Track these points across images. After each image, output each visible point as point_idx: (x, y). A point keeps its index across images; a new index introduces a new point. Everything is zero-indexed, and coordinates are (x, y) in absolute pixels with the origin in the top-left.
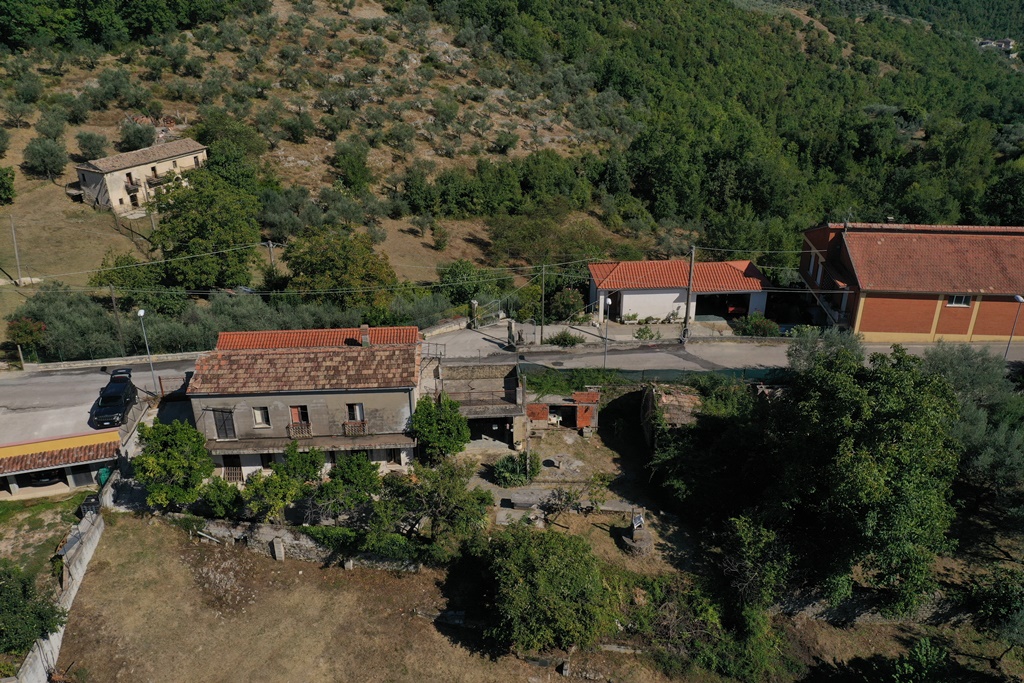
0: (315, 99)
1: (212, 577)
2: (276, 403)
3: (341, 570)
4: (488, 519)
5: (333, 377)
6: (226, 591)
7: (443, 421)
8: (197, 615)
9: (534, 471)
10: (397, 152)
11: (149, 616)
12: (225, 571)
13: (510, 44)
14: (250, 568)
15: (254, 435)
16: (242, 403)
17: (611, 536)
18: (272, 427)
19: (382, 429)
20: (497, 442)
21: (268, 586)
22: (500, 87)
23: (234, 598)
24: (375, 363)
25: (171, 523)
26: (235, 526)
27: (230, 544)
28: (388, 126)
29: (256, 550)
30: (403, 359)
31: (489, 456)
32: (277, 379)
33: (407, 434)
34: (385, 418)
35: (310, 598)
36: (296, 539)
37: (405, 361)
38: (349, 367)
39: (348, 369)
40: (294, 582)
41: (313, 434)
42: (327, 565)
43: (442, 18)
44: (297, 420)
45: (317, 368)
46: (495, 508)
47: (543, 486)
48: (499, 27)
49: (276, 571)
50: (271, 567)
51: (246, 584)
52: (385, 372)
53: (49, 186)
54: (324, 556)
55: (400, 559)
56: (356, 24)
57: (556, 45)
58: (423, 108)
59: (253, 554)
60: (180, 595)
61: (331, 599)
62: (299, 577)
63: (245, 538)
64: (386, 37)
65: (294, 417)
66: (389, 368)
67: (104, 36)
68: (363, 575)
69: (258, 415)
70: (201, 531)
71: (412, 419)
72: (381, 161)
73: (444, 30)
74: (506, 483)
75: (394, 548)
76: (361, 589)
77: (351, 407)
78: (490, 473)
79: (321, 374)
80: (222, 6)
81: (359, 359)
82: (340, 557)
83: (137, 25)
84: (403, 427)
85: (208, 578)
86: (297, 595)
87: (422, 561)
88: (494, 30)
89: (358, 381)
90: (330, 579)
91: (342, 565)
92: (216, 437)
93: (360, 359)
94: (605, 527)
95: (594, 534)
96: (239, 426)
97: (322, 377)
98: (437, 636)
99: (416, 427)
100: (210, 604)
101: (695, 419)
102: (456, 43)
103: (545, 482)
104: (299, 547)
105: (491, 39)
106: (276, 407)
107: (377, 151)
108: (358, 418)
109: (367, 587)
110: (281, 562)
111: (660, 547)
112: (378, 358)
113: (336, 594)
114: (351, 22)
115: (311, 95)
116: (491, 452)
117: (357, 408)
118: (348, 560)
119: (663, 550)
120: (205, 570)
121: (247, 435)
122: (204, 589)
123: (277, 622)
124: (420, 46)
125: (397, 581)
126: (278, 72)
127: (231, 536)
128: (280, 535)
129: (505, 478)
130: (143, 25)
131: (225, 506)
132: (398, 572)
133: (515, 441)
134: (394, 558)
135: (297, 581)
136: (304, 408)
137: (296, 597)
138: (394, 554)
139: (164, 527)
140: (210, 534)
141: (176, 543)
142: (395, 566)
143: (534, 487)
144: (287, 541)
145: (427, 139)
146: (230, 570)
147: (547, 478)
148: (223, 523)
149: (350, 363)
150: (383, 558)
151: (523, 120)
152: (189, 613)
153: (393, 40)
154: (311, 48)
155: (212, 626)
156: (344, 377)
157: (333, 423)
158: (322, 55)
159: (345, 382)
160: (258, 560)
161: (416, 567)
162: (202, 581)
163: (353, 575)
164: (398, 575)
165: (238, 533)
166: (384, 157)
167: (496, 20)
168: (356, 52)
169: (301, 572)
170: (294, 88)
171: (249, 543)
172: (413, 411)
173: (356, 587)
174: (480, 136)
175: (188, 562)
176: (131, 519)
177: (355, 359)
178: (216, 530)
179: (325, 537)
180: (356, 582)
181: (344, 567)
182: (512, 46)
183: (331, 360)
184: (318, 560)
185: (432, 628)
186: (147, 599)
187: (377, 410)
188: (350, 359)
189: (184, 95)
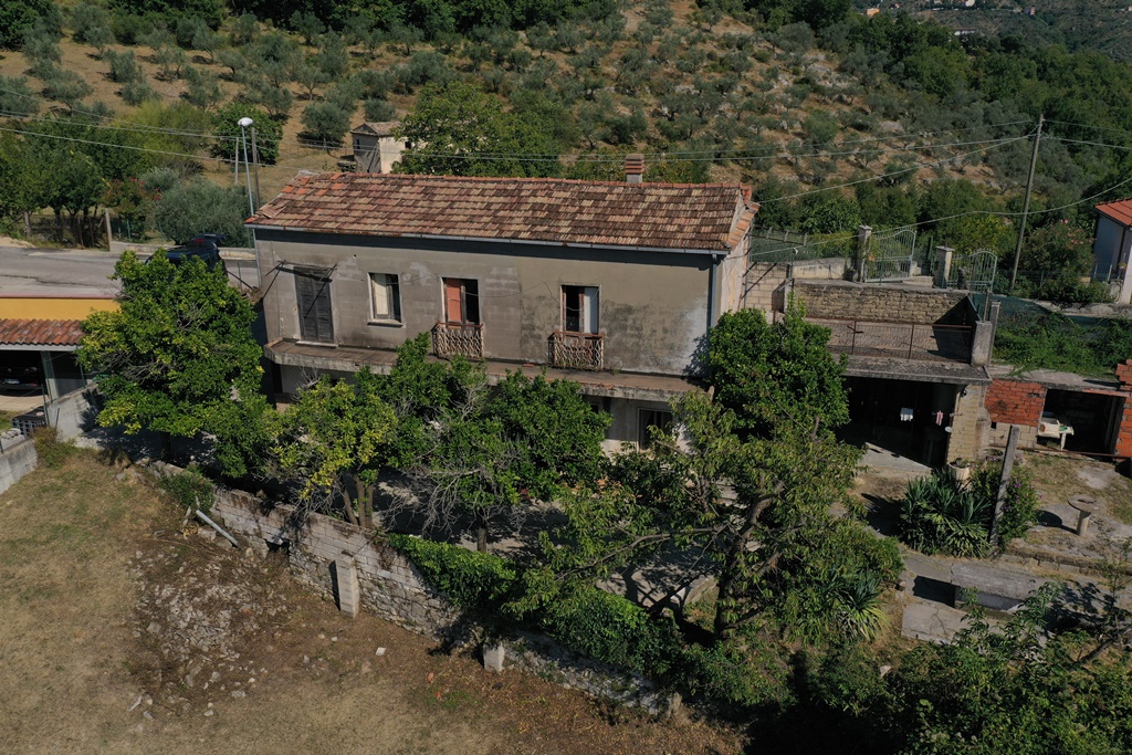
0: (655, 107)
1: (175, 610)
2: (415, 266)
3: (476, 665)
4: (880, 614)
5: (542, 222)
6: (195, 653)
7: (785, 356)
8: (92, 692)
9: (1014, 524)
10: (748, 172)
12: (211, 607)
13: (913, 73)
14: (278, 614)
15: (368, 339)
16: (351, 261)
18: (404, 327)
19: (635, 360)
20: (903, 460)
21: (296, 666)
22: (895, 120)
23: (206, 672)
24: (643, 206)
25: (160, 485)
26: (266, 508)
27: (257, 554)
28: (739, 144)
29: (305, 579)
31: (884, 482)
33: (692, 378)
34: (646, 332)
35: (375, 719)
36: (386, 566)
38: (582, 208)
39: (579, 211)
40: (357, 669)
41: (485, 353)
42: (446, 649)
43: (826, 44)
44: (456, 317)
45: (514, 207)
46: (899, 595)
47: (1033, 567)
48: (899, 53)
49: (329, 635)
50: (325, 623)
51: (249, 649)
52: (661, 221)
53: (323, 156)
54: (442, 623)
55: (621, 672)
56: (718, 41)
57: (975, 84)
58: (790, 131)
59: (299, 587)
60: (84, 635)
61: (426, 734)
62: (374, 660)
63: (286, 544)
64: (754, 56)
65: (448, 304)
67: (427, 23)
68: (524, 691)
69: (381, 293)
70: (207, 512)
71: (709, 342)
72: (726, 179)
73: (827, 57)
74: (932, 540)
75: (608, 632)
76: (509, 726)
77: (573, 294)
78: (887, 514)
79: (518, 216)
80: (563, 7)
81: (608, 197)
82: (477, 631)
83: (464, 14)
84: (684, 360)
85: (167, 611)
86: (349, 702)
87: (682, 689)
88: (892, 59)
90: (442, 682)
91: (478, 654)
92: (297, 336)
93: (610, 198)
96: (342, 315)
99: (717, 357)
100: (139, 674)
102: (841, 70)
103: (1039, 557)
104: (392, 587)
105: (887, 68)
106: (415, 279)
107: (723, 168)
108: (587, 328)
109: (523, 727)
110: (348, 616)
112: (651, 199)
113: (441, 724)
114: (712, 39)
115: (650, 102)
116: (886, 474)
117: (586, 301)
118: (494, 644)
120: (167, 591)
121: (356, 337)
122: (146, 635)
124: (794, 68)
125: (605, 729)
126: (615, 77)
127: (259, 535)
128: (351, 549)
129: (930, 527)
130: (472, 14)
131: (245, 454)
132: (613, 705)
133: (950, 459)
134: (604, 665)
135: (365, 669)
136: (471, 286)
137: (346, 706)
138: (605, 651)
139: (143, 490)
140: (221, 522)
141: (146, 525)
142: (605, 687)
143: (1006, 563)
144: (367, 568)
145: (790, 163)
146: (224, 605)
147: (1046, 548)
148: (244, 499)
149: (586, 203)
150: (578, 659)
151: (923, 158)
152: (79, 683)
153: (761, 59)
154: (660, 58)
155: (109, 728)
157: (529, 331)
158: (670, 67)
160: (303, 602)
161: (662, 703)
162: (149, 615)
163: (498, 687)
164: (608, 712)
165: (271, 527)
166: (730, 175)
167: (897, 47)
168: (714, 67)
169: (381, 651)
170: (632, 94)
171: (292, 559)
172: (714, 323)
173: (496, 719)
174: (862, 167)
175: (143, 567)
176: (93, 463)
177: (598, 198)
178: (233, 512)
179: (444, 570)
180: (501, 707)
181: (482, 662)
182: (917, 76)
183: (549, 195)
184: (428, 630)
187: (629, 310)
188: (588, 196)
189: (501, 88)
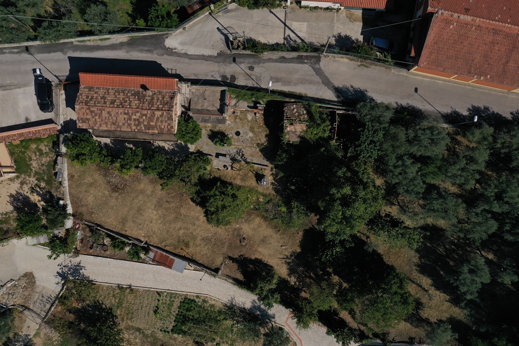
1: (112, 180)
6: (118, 183)
8: (110, 195)
11: (95, 196)
12: (115, 177)
17: (255, 177)
21: (132, 179)
23: (121, 185)
24: (155, 118)
30: (168, 118)
31: (213, 125)
32: (114, 124)
35: (147, 186)
37: (168, 119)
39: (144, 121)
45: (130, 119)
47: (234, 147)
51: (124, 179)
52: (160, 124)
60: (103, 188)
62: (142, 176)
66: (162, 122)
86: (142, 185)
89: (149, 129)
93: (148, 115)
94: (254, 172)
95: (249, 175)
97: (133, 124)
98: (191, 203)
100: (114, 190)
101: (299, 139)
111: (272, 184)
112: (156, 116)
119: (273, 185)
120: (108, 178)
122: (110, 185)
123: (138, 196)
141: (95, 166)
147: (236, 144)
149: (144, 118)
152: (108, 195)
155: (117, 199)
156: (142, 126)
159: (143, 128)
162: (109, 182)
175: (101, 175)
177: (146, 115)
183: (135, 115)
185: (190, 200)
186: (92, 190)
